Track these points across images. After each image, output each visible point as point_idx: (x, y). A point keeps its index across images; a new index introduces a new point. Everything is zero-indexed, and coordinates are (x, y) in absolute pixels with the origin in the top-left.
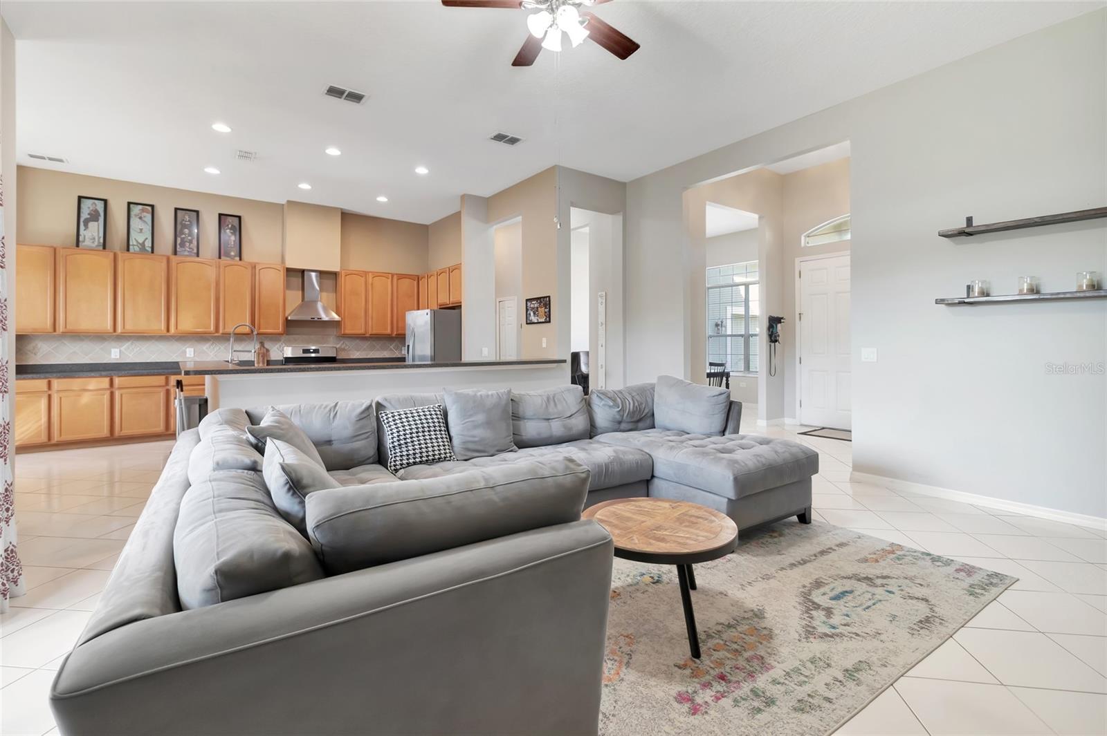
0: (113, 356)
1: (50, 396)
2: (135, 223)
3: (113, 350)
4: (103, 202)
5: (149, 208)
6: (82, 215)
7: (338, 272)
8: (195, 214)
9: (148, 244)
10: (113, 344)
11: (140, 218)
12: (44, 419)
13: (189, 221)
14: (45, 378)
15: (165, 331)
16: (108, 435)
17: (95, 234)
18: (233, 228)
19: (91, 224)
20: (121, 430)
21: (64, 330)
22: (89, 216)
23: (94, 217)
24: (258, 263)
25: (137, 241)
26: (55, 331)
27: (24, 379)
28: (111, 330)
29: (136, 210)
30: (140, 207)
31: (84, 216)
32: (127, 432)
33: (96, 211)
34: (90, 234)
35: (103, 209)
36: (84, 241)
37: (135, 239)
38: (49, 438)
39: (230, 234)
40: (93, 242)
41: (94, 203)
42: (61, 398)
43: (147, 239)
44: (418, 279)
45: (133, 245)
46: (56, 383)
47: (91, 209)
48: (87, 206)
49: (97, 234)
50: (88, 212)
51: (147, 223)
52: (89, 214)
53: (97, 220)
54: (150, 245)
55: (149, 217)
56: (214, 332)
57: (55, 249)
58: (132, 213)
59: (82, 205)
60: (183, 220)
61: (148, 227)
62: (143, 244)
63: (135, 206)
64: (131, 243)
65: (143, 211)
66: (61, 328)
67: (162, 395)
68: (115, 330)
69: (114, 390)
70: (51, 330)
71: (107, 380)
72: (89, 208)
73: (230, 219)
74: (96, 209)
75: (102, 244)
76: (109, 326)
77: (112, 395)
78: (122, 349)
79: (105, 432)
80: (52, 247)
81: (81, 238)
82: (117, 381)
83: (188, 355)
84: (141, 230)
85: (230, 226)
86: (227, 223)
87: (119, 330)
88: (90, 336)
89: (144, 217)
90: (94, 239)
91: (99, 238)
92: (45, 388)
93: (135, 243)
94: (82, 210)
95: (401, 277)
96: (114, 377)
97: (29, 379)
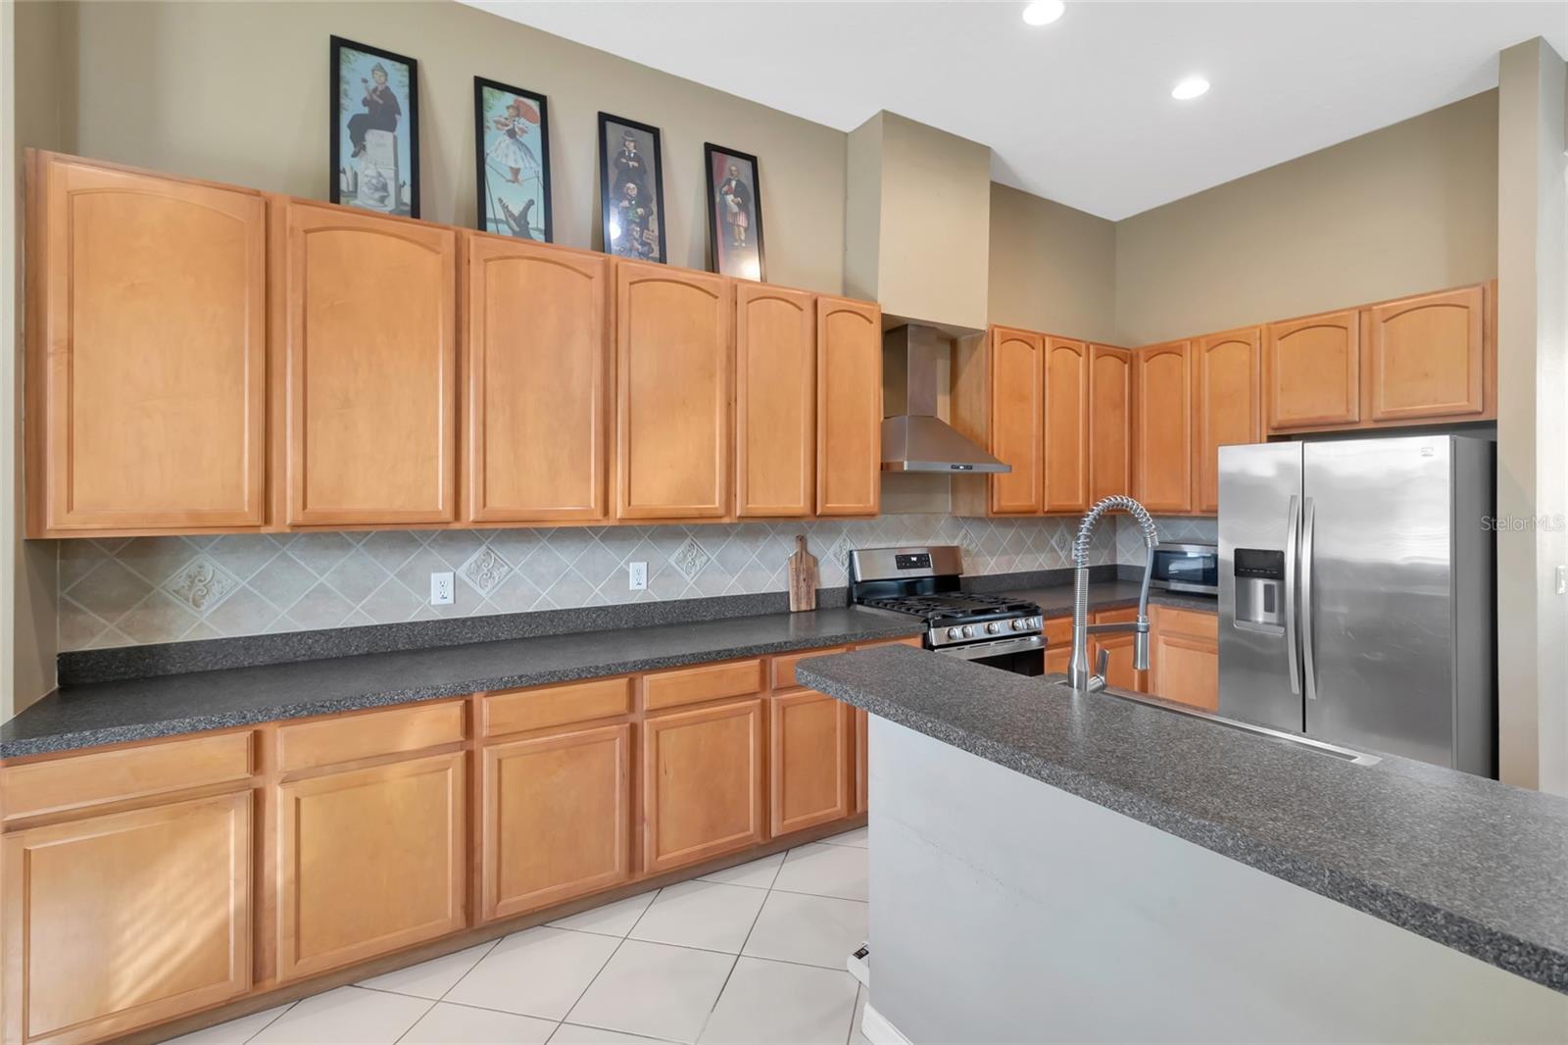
0: (435, 599)
1: (258, 800)
2: (498, 146)
3: (435, 577)
4: (405, 67)
5: (534, 105)
6: (344, 101)
8: (648, 137)
9: (536, 219)
10: (436, 555)
11: (512, 134)
12: (236, 897)
13: (637, 158)
14: (243, 723)
15: (599, 515)
16: (461, 923)
17: (389, 174)
18: (739, 191)
19: (373, 137)
20: (499, 899)
21: (300, 519)
22: (365, 110)
23: (380, 114)
24: (823, 296)
25: (505, 208)
26: (267, 519)
27: (162, 736)
28: (448, 515)
29: (499, 105)
30: (509, 98)
31: (353, 106)
32: (515, 901)
33: (386, 94)
34: (371, 172)
35: (406, 90)
36: (354, 193)
37: (500, 200)
38: (257, 975)
39: (735, 209)
40: (382, 200)
41: (381, 69)
42: (298, 801)
43: (531, 203)
45: (496, 221)
46: (287, 744)
47: (372, 85)
48: (358, 69)
49: (391, 174)
50: (365, 94)
51: (532, 156)
52: (365, 102)
53: (390, 126)
54: (542, 226)
55: (535, 129)
56: (722, 512)
57: (267, 206)
58: (490, 116)
59: (344, 71)
60: (622, 154)
61: (533, 165)
62: (522, 220)
63: (497, 93)
64: (489, 215)
65: (518, 111)
66: (288, 511)
67: (619, 748)
68: (457, 514)
69: (476, 745)
70: (255, 518)
71: (455, 709)
72: (365, 81)
73: (732, 164)
74: (387, 88)
75: (408, 208)
76: (439, 501)
77: (470, 759)
78: (461, 572)
79: (449, 914)
80: (258, 194)
81: (345, 183)
82: (486, 708)
83: (633, 586)
84: (516, 172)
85: (734, 183)
86: (726, 175)
87: (471, 512)
88: (368, 533)
89: (523, 131)
90: (384, 187)
91: (399, 187)
92: (241, 769)
93: (501, 215)
94: (343, 86)
95: (1104, 351)
96: (476, 698)
97: (182, 735)
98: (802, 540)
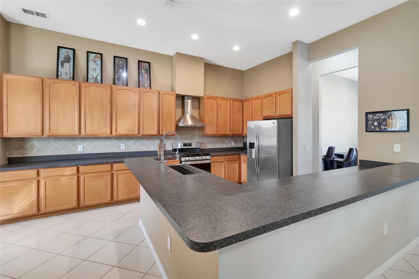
0: (79, 150)
1: (38, 182)
2: (91, 64)
3: (79, 146)
4: (72, 51)
5: (100, 56)
6: (60, 58)
7: (202, 98)
8: (125, 60)
9: (99, 78)
10: (79, 142)
11: (94, 62)
12: (35, 197)
13: (122, 64)
14: (35, 169)
15: (109, 134)
16: (76, 206)
17: (68, 71)
18: (146, 69)
19: (65, 64)
20: (84, 202)
21: (49, 134)
22: (64, 59)
23: (67, 60)
24: (161, 91)
25: (92, 76)
26: (43, 134)
27: (21, 170)
28: (78, 134)
29: (92, 56)
30: (94, 55)
31: (61, 59)
32: (87, 203)
33: (69, 56)
34: (65, 71)
35: (72, 55)
36: (61, 75)
37: (91, 75)
38: (38, 211)
39: (144, 73)
40: (67, 76)
41: (67, 51)
42: (45, 182)
43: (98, 75)
44: (242, 101)
45: (90, 79)
46: (44, 172)
47: (66, 54)
48: (63, 52)
49: (69, 71)
50: (64, 56)
51: (99, 66)
52: (64, 58)
53: (69, 62)
54: (100, 79)
55: (100, 60)
56: (137, 134)
57: (43, 80)
58: (90, 58)
59: (60, 52)
60: (119, 64)
61: (99, 67)
62: (96, 78)
63: (91, 54)
64: (89, 77)
65: (96, 57)
66: (47, 133)
67: (109, 177)
68: (80, 134)
69: (80, 175)
70: (40, 134)
71: (75, 168)
72: (64, 54)
73: (144, 64)
74: (69, 55)
75: (72, 77)
76: (76, 132)
77: (78, 178)
78: (85, 145)
79: (74, 204)
80: (41, 78)
81: (59, 73)
82: (81, 168)
83: (122, 148)
84: (95, 69)
85: (144, 68)
86: (143, 66)
87: (83, 133)
88: (66, 137)
89: (97, 61)
90: (67, 74)
91: (70, 74)
92: (35, 175)
93: (91, 77)
94: (60, 55)
95: (234, 100)
96: (80, 166)
97: (25, 170)
98: (161, 140)
